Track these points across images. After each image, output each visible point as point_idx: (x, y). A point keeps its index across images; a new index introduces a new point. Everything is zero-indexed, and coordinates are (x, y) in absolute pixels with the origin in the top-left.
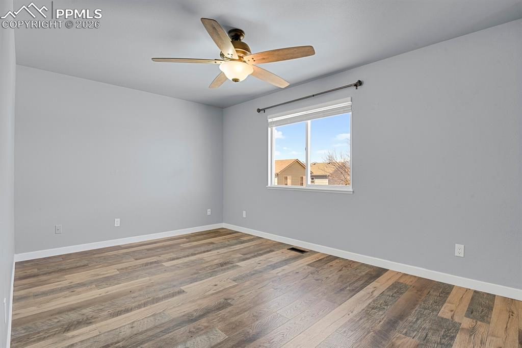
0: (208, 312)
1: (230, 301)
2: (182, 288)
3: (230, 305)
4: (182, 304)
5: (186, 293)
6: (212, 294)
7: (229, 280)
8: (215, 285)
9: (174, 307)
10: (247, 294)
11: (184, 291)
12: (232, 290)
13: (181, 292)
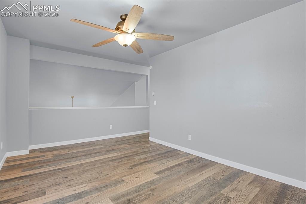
0: (140, 164)
1: (130, 168)
2: (158, 176)
3: (130, 166)
4: (153, 167)
5: (154, 173)
6: (139, 172)
7: (127, 181)
8: (137, 177)
9: (157, 166)
10: (120, 171)
11: (156, 174)
12: (127, 174)
13: (157, 173)
